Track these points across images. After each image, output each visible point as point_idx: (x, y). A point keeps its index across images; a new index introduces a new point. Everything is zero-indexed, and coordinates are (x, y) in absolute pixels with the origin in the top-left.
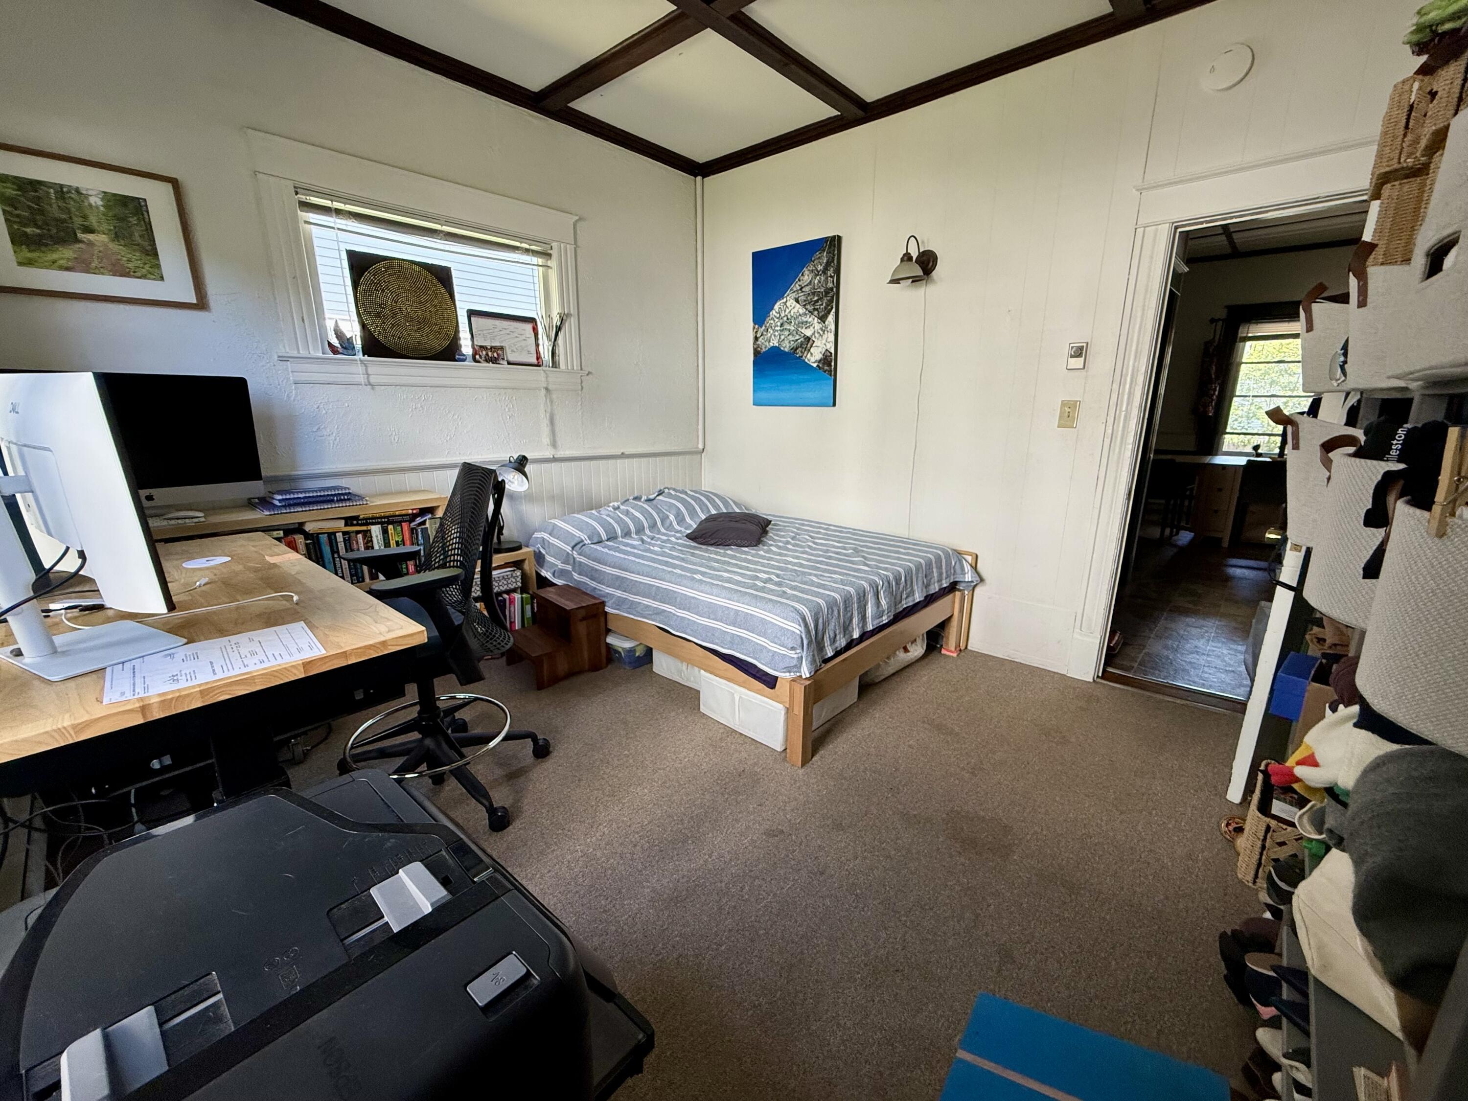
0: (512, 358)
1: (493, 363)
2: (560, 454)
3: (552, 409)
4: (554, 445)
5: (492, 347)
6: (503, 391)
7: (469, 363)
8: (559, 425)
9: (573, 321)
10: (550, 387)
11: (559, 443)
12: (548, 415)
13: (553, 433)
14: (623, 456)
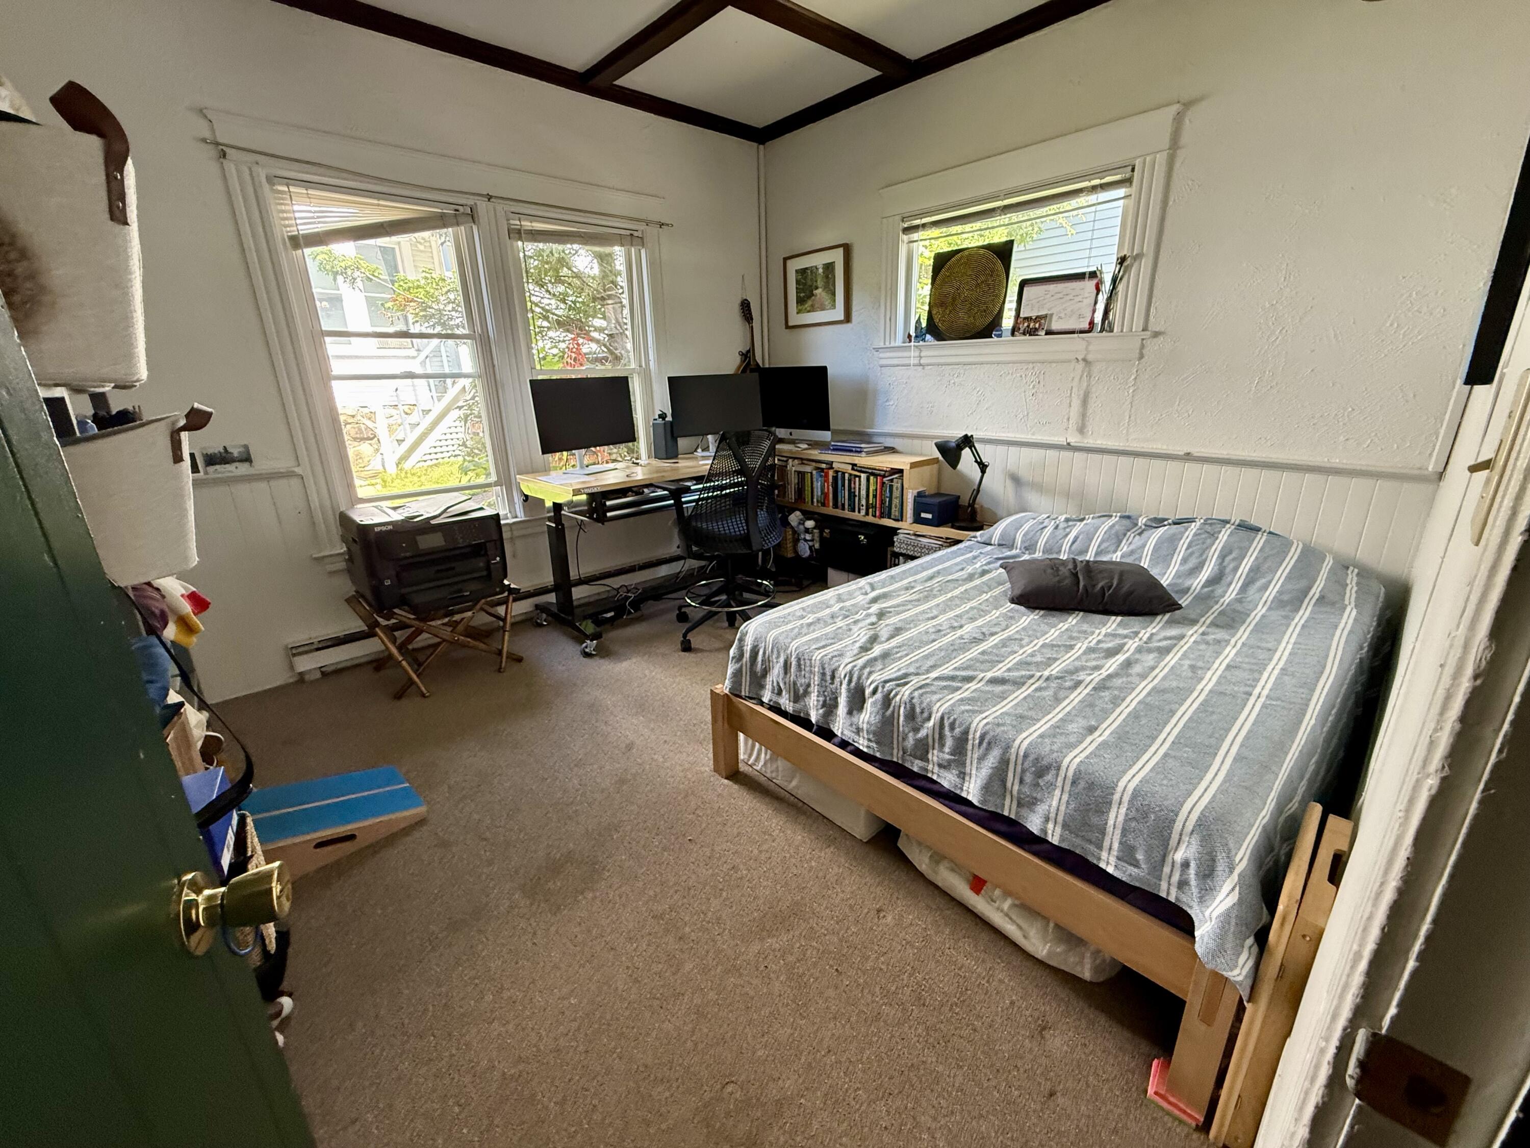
0: (1055, 326)
1: (1030, 335)
2: (1090, 441)
3: (1088, 386)
4: (1081, 430)
5: (1037, 317)
6: (1031, 366)
7: (1007, 337)
8: (1093, 405)
9: (1146, 264)
10: (1090, 357)
11: (1089, 429)
12: (1082, 393)
13: (1084, 415)
14: (1188, 457)
